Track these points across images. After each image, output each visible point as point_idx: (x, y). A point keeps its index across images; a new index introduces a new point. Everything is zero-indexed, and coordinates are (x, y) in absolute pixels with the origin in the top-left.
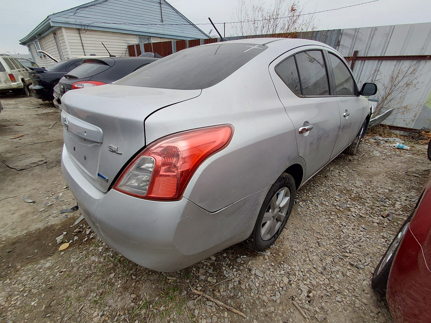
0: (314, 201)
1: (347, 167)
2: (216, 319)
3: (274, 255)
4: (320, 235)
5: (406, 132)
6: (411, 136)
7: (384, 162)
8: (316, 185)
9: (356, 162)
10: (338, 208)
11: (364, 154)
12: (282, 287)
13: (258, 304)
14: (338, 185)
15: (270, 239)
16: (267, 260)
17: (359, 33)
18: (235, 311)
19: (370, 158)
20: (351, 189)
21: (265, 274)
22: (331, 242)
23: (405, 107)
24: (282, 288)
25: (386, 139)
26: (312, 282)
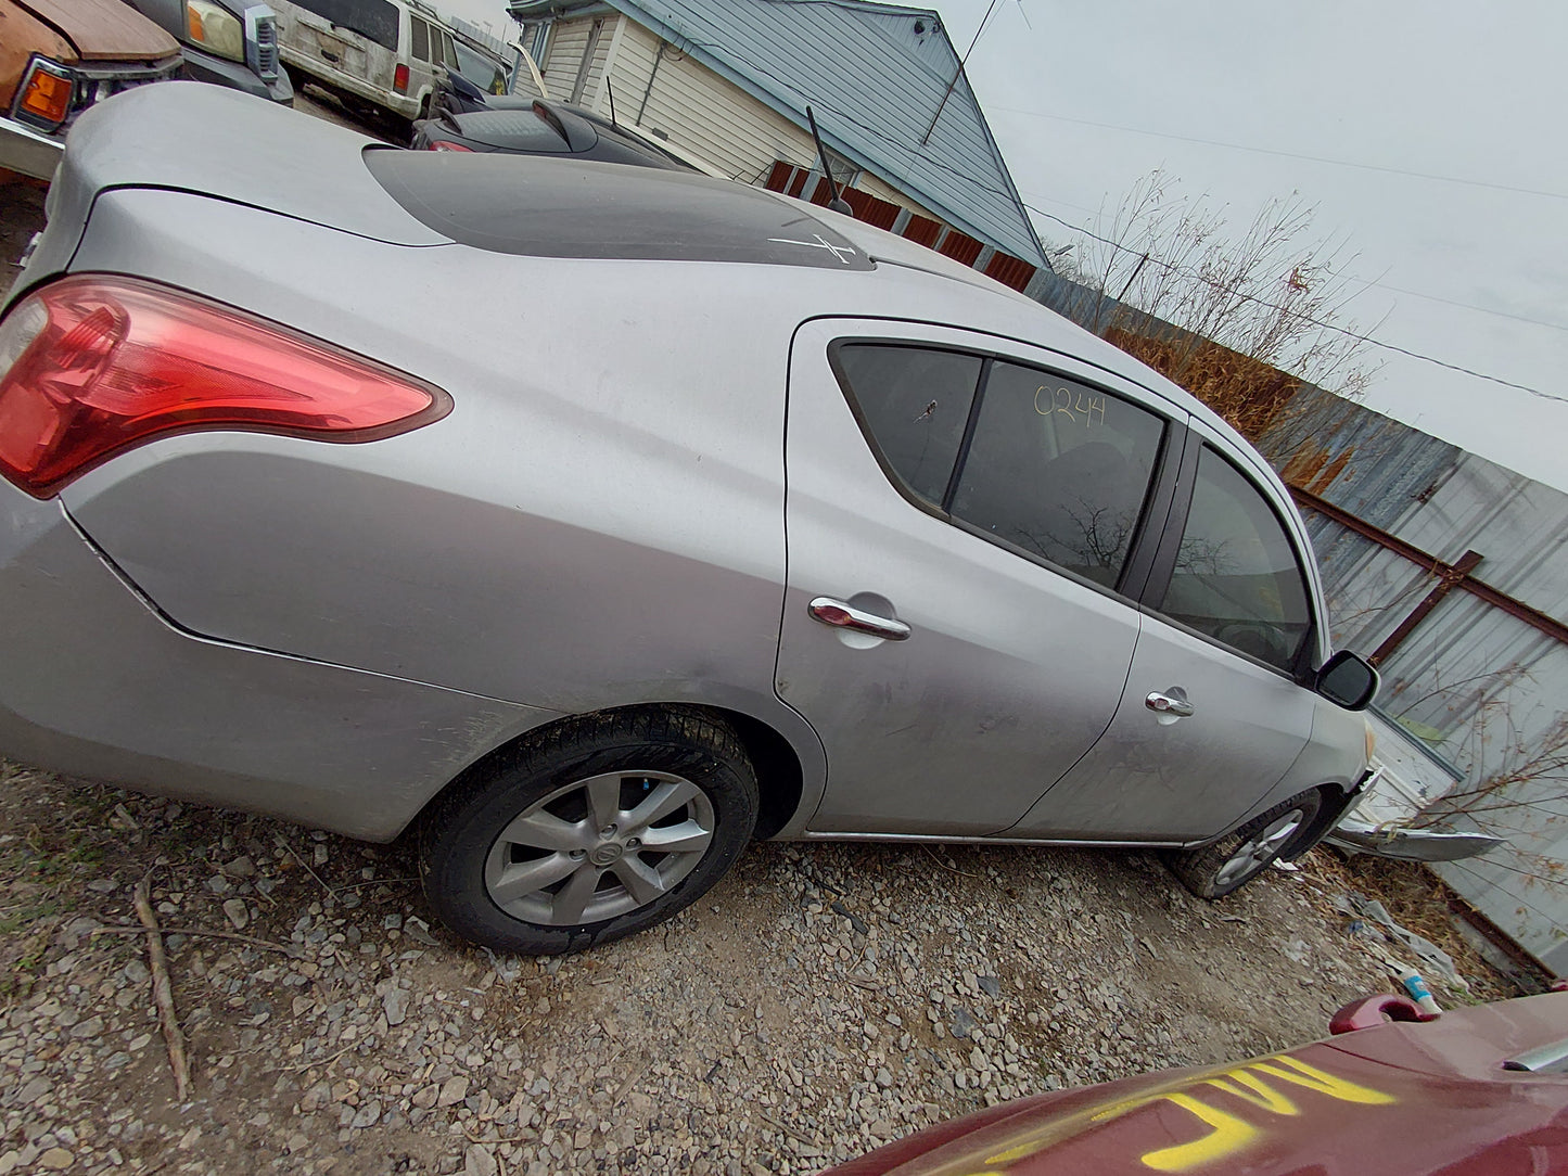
0: (873, 933)
1: (1128, 916)
2: (91, 1032)
3: (522, 992)
4: (757, 1049)
5: (1511, 959)
6: (1515, 984)
7: (1291, 992)
8: (941, 896)
9: (1181, 924)
10: (933, 1016)
11: (1247, 919)
12: (414, 1102)
13: (273, 1093)
14: (1020, 944)
15: (549, 929)
16: (478, 991)
17: (1520, 498)
18: (176, 1052)
19: (1259, 947)
20: (1055, 993)
21: (415, 1025)
22: (764, 1100)
23: (1553, 868)
24: (413, 1106)
25: (1397, 930)
26: (532, 1166)
